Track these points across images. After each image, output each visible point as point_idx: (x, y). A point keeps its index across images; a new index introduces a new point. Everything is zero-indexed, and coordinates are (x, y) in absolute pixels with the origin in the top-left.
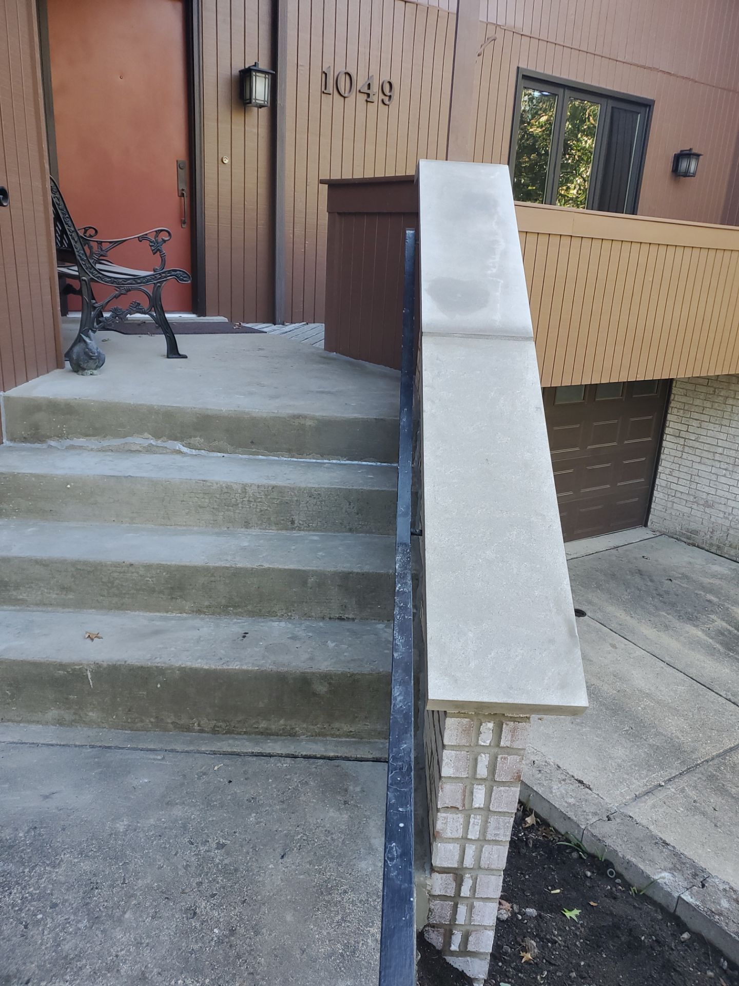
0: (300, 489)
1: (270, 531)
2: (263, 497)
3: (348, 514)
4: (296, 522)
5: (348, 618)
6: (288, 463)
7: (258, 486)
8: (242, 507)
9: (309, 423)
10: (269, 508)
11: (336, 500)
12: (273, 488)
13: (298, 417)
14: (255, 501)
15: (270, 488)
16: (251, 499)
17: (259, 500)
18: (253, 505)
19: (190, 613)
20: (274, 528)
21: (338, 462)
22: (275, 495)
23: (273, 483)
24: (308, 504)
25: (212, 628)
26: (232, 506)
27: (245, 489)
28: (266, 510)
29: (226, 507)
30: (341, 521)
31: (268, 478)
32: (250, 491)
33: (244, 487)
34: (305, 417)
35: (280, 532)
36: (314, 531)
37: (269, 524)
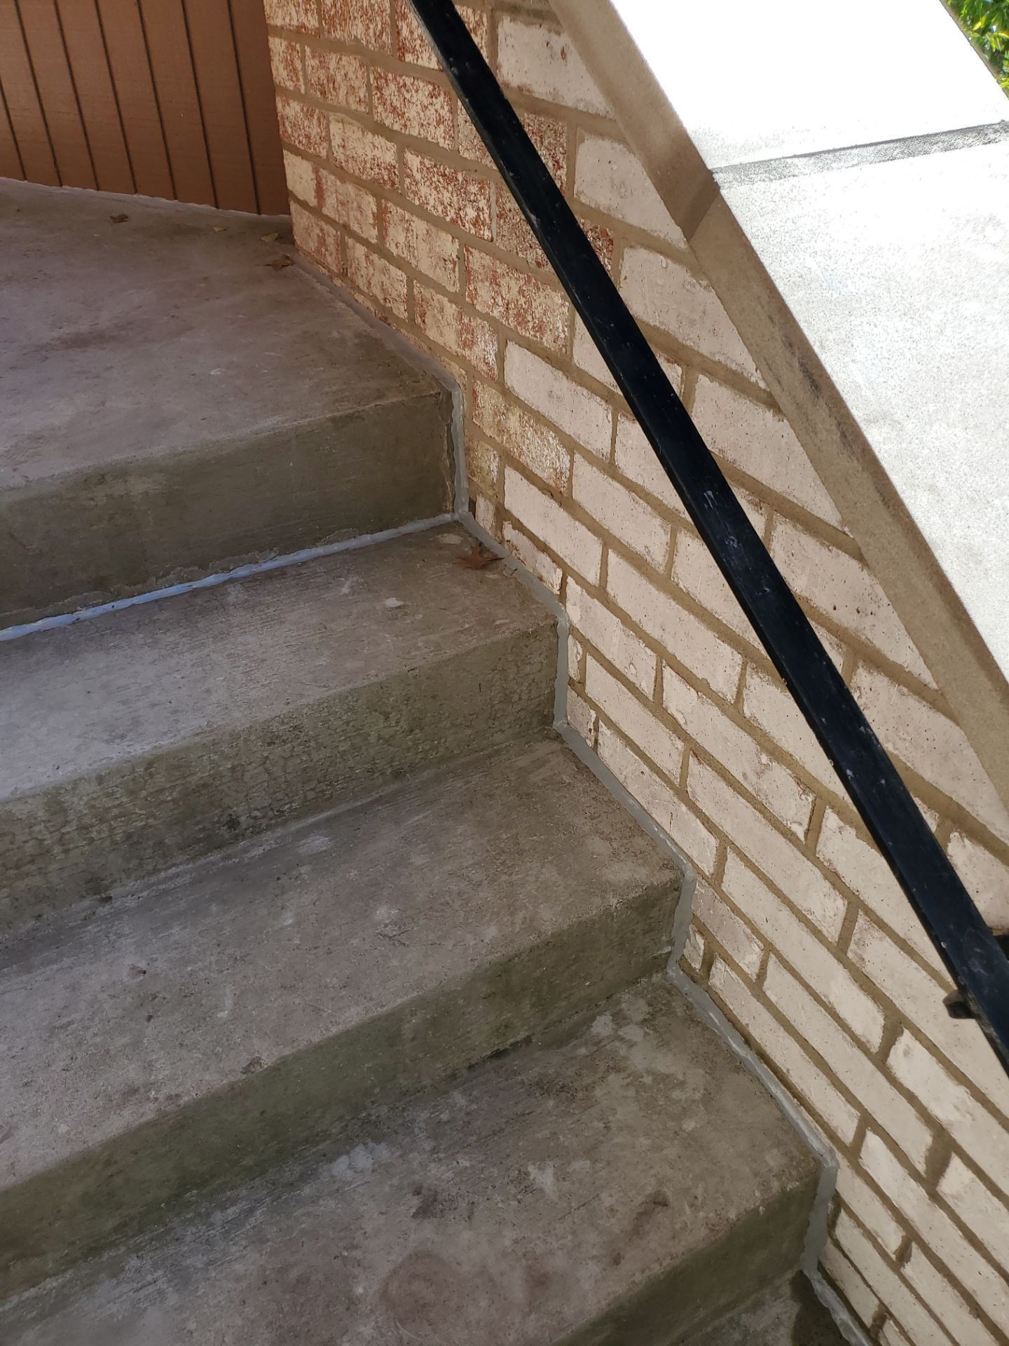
0: (235, 736)
1: (174, 870)
2: (125, 800)
3: (387, 741)
4: (243, 819)
5: (515, 1045)
6: (116, 626)
7: (100, 780)
8: (66, 851)
9: (138, 487)
10: (151, 821)
11: (348, 723)
12: (150, 764)
13: (101, 478)
14: (102, 821)
15: (140, 770)
16: (86, 821)
17: (115, 811)
18: (99, 832)
19: (64, 1271)
20: (180, 858)
21: (255, 568)
22: (161, 780)
23: (141, 748)
24: (268, 765)
25: (173, 1299)
26: (32, 862)
27: (60, 803)
28: (144, 828)
29: (12, 872)
30: (368, 766)
31: (115, 735)
32: (77, 804)
33: (55, 801)
34: (121, 473)
35: (202, 861)
36: (297, 818)
37: (164, 856)
